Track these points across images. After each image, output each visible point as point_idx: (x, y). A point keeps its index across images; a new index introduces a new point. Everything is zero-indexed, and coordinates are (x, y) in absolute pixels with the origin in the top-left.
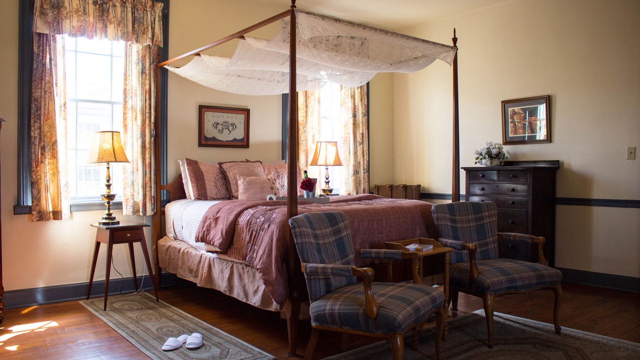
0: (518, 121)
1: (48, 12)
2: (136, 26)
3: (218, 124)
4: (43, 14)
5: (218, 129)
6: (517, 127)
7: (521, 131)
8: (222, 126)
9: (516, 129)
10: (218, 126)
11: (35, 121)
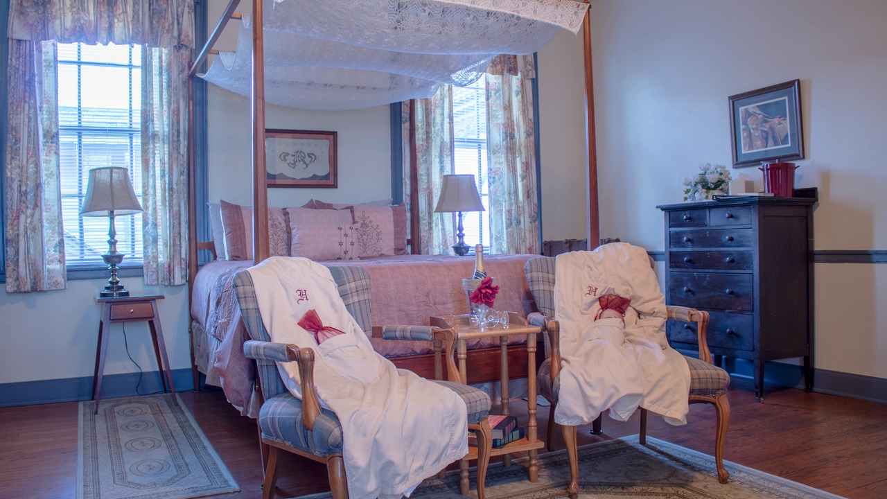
0: (754, 126)
1: (29, 11)
2: (154, 22)
3: (287, 154)
4: (21, 13)
5: (288, 161)
6: (753, 137)
7: (759, 142)
8: (293, 158)
9: (751, 140)
10: (287, 158)
11: (12, 158)
